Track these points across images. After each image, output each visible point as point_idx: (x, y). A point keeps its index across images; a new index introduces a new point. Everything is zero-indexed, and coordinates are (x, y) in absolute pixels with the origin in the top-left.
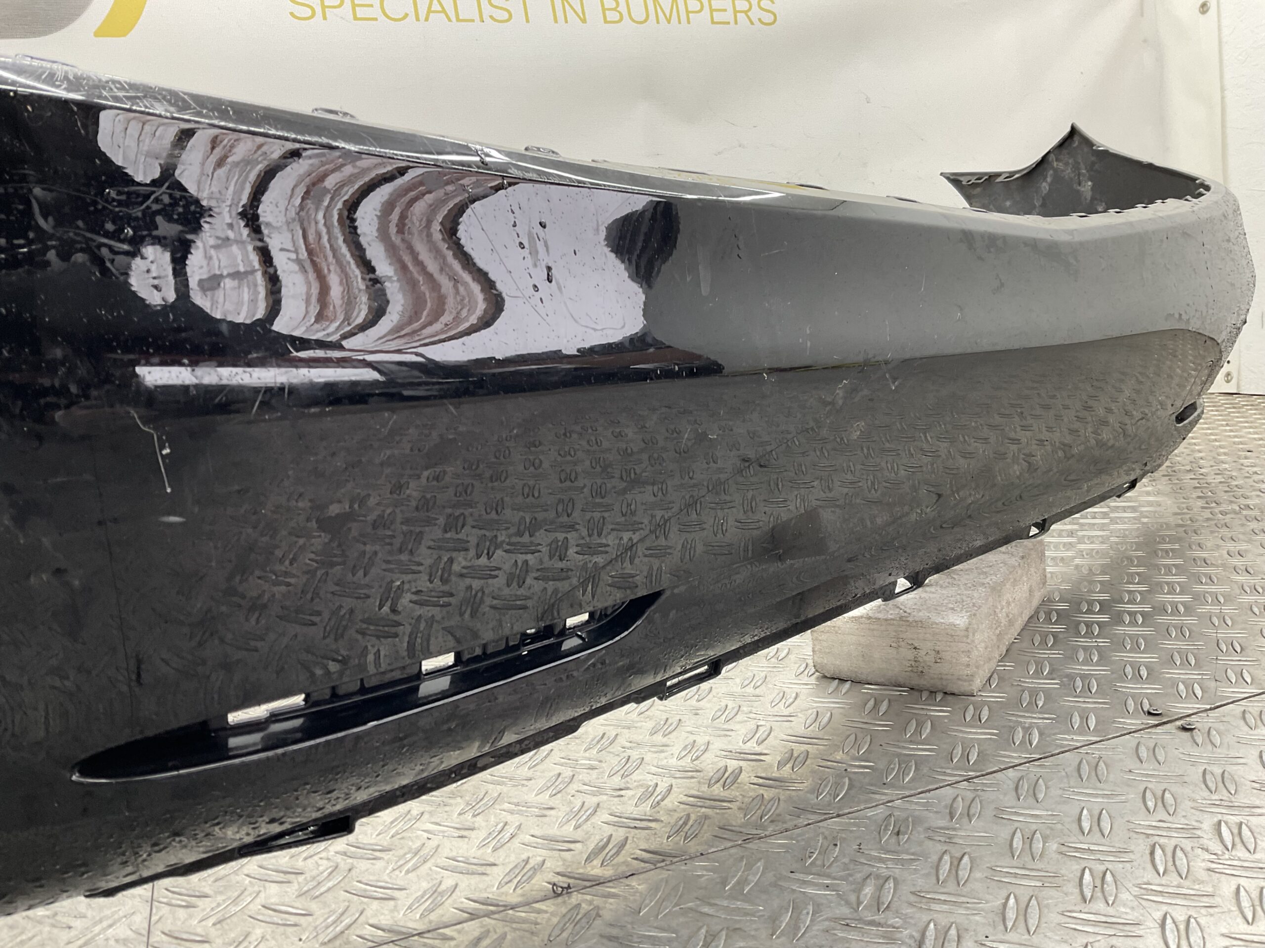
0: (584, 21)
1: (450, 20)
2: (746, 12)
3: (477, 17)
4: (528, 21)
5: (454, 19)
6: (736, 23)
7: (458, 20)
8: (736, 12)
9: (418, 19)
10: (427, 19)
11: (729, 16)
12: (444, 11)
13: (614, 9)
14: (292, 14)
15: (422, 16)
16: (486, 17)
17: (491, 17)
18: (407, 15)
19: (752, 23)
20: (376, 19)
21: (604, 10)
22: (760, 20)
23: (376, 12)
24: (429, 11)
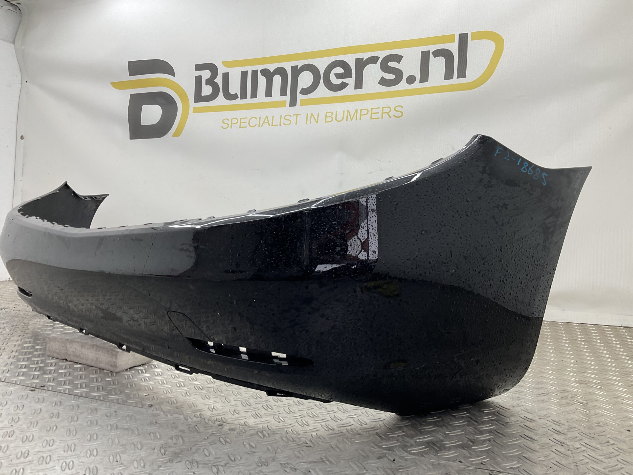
0: (317, 122)
1: (269, 126)
2: (388, 113)
3: (279, 124)
4: (296, 124)
5: (271, 124)
6: (382, 118)
7: (272, 125)
8: (383, 113)
9: (259, 126)
10: (262, 126)
11: (379, 115)
12: (268, 123)
13: (330, 117)
14: (222, 127)
15: (261, 125)
16: (282, 123)
17: (284, 124)
18: (256, 125)
19: (390, 117)
20: (246, 127)
21: (326, 117)
22: (394, 116)
23: (246, 124)
24: (264, 123)
